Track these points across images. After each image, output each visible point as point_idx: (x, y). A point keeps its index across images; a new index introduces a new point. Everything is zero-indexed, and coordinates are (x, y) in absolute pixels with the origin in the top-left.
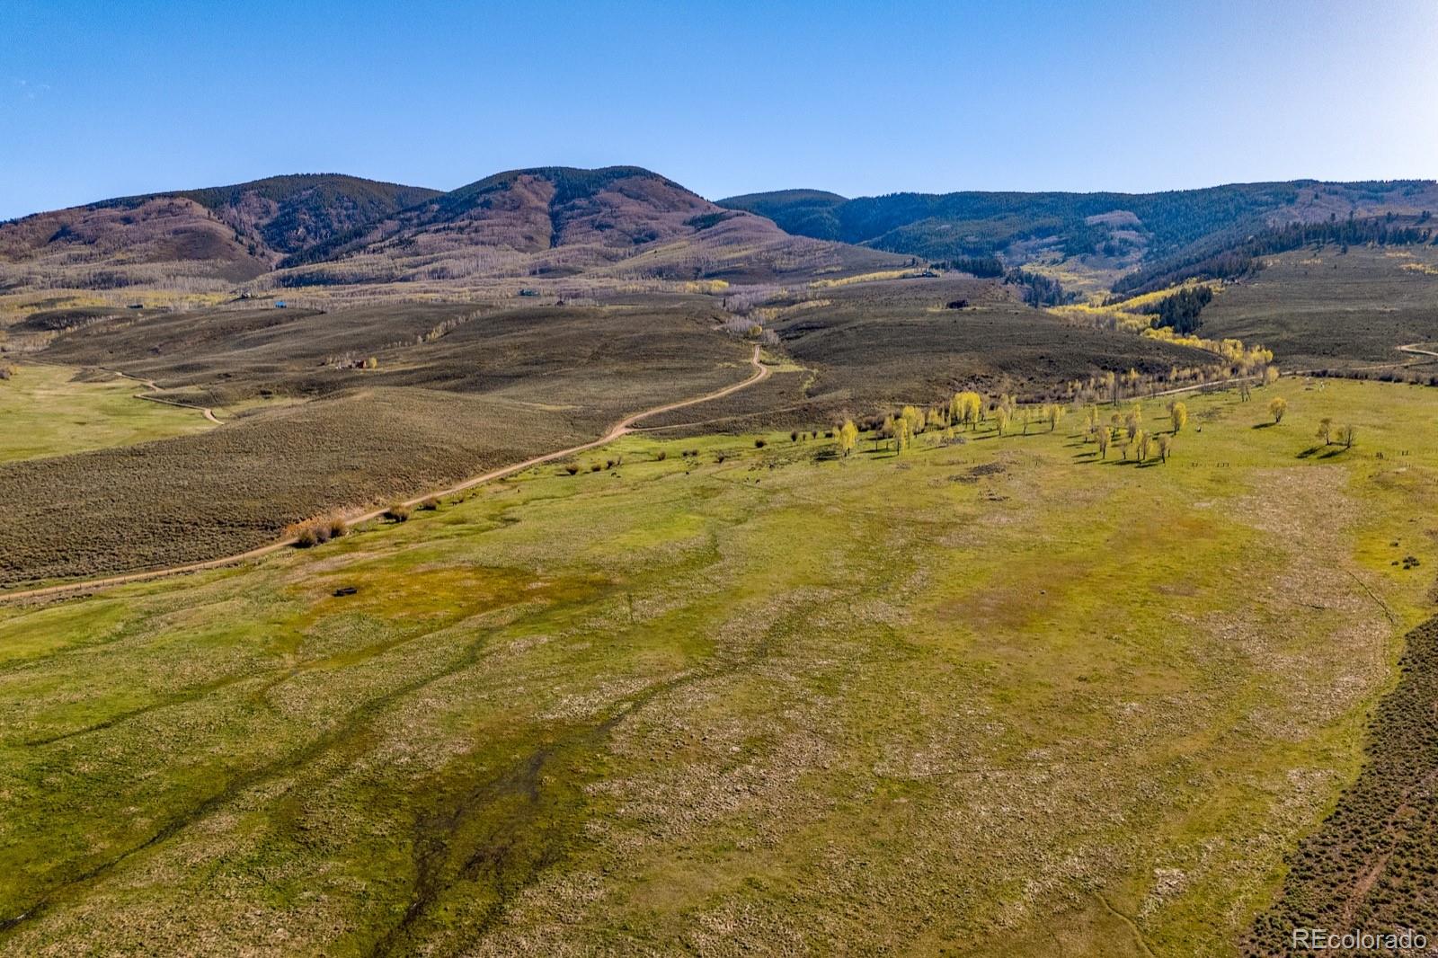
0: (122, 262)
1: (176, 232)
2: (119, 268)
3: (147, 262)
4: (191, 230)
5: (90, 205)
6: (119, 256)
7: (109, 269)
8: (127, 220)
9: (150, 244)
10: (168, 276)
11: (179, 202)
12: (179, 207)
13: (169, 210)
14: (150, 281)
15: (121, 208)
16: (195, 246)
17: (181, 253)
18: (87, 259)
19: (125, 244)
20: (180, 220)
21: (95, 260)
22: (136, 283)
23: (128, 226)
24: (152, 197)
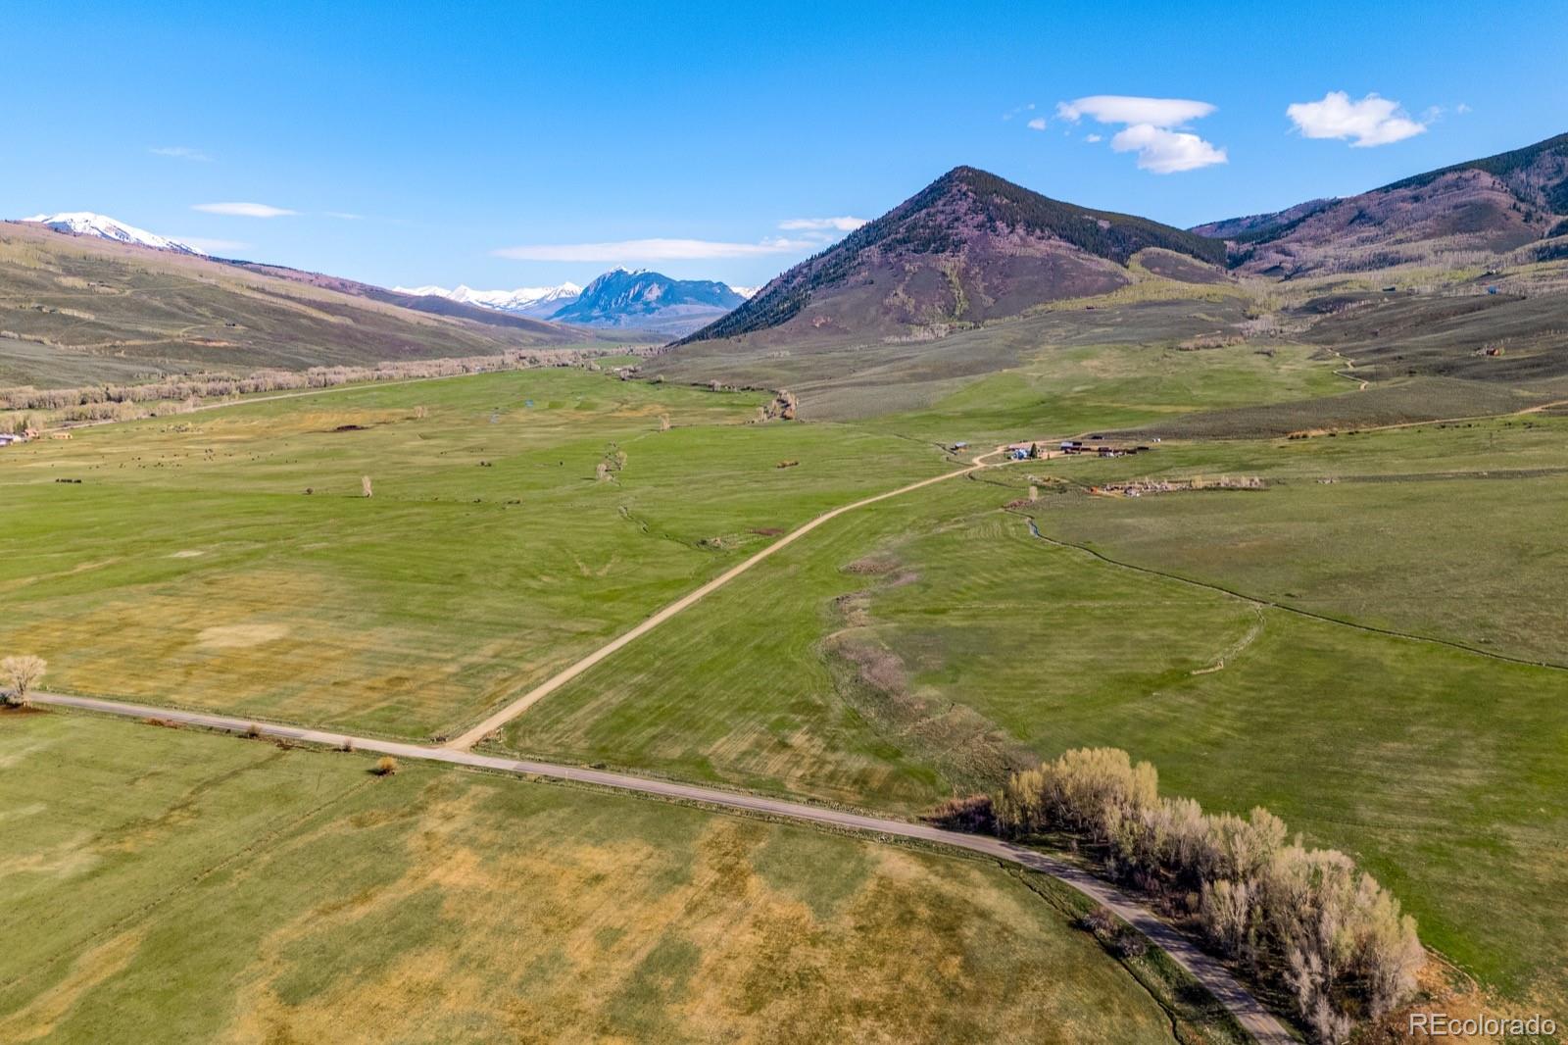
0: (1400, 242)
1: (1456, 207)
2: (1394, 248)
3: (1422, 239)
4: (1471, 203)
5: (1387, 187)
6: (1400, 236)
7: (1387, 249)
8: (1416, 199)
9: (1429, 222)
10: (1436, 252)
11: (1467, 174)
12: (1466, 180)
13: (1456, 185)
14: (1420, 258)
15: (1413, 186)
16: (1471, 219)
17: (1456, 228)
18: (1371, 240)
19: (1406, 224)
20: (1463, 194)
21: (1380, 241)
22: (1406, 261)
23: (1415, 205)
24: (1443, 172)
